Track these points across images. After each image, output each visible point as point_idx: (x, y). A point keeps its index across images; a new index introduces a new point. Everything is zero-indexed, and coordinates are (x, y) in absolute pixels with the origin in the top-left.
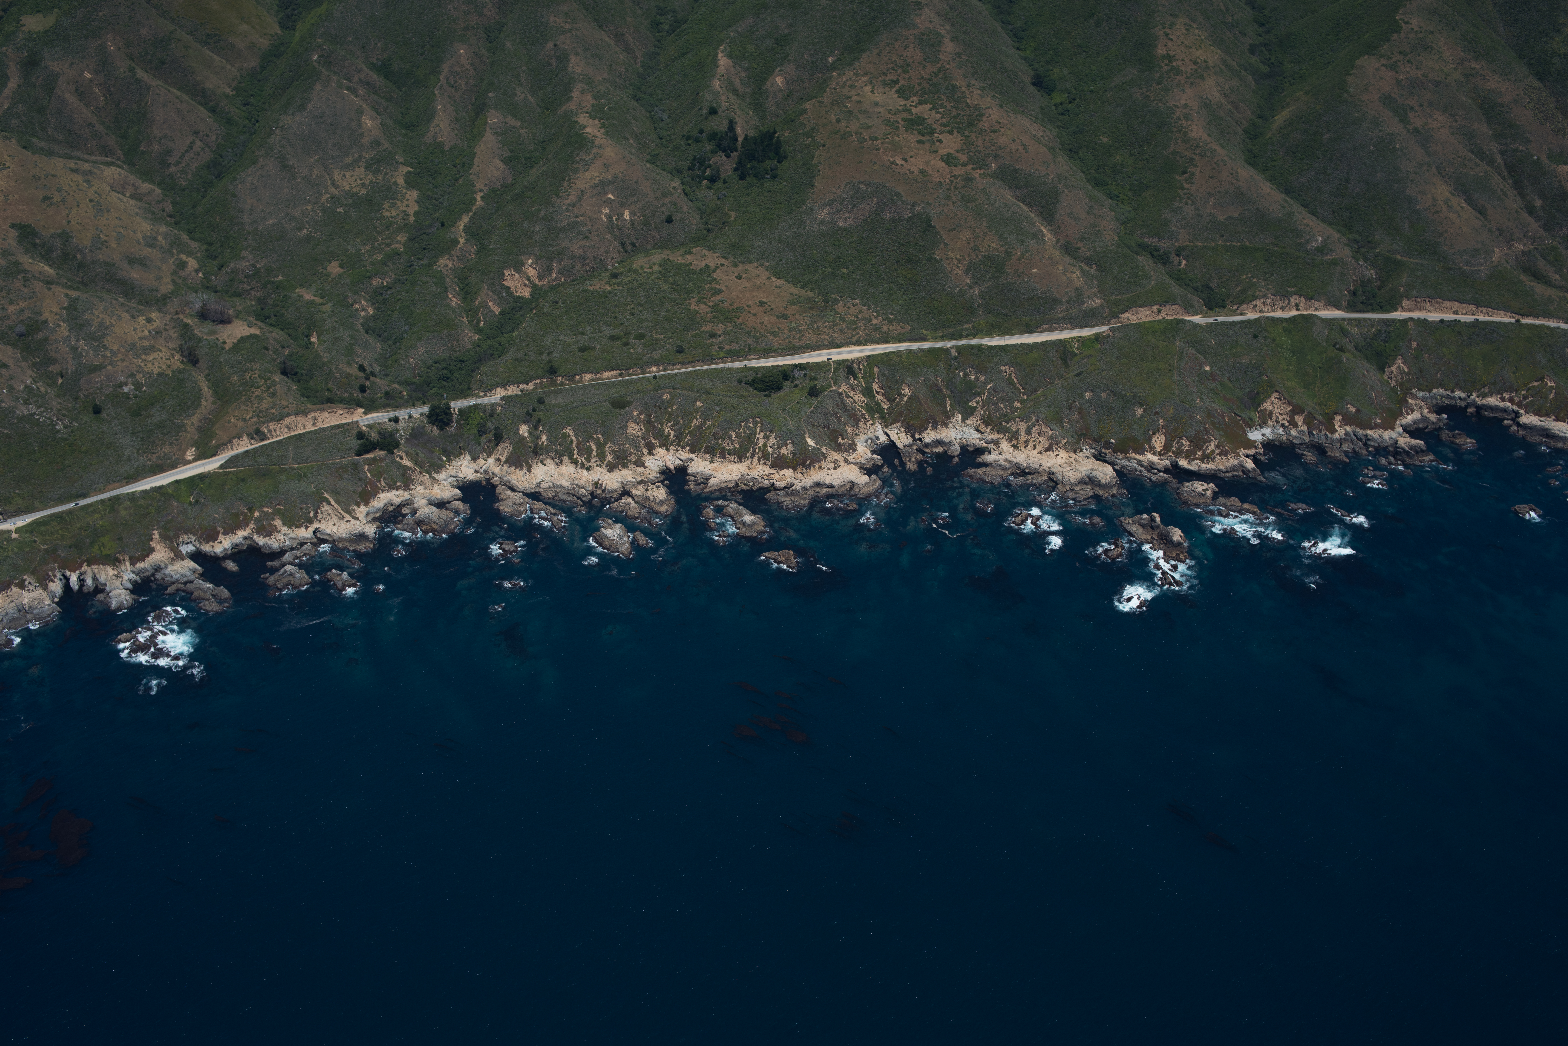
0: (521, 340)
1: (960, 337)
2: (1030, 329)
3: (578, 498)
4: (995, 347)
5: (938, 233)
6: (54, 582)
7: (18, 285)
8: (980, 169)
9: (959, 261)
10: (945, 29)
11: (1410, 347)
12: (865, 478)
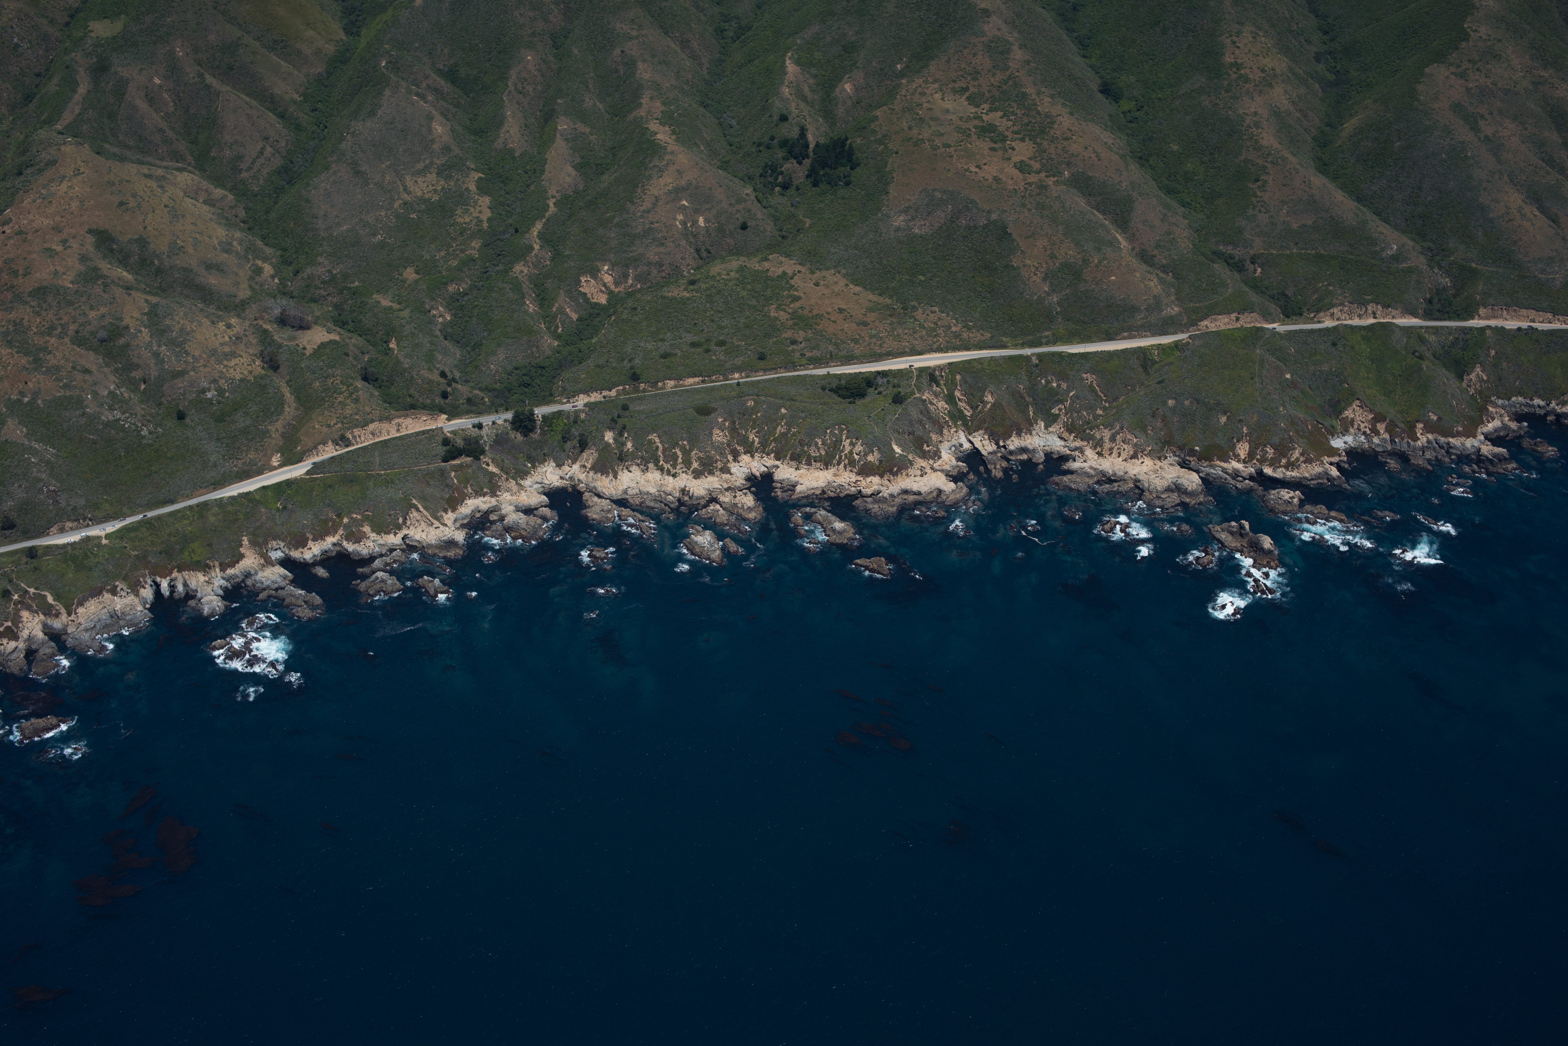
0: (601, 347)
1: (1040, 345)
2: (1109, 337)
3: (666, 505)
4: (1076, 354)
5: (1014, 240)
6: (145, 588)
7: (98, 290)
8: (1054, 177)
9: (1037, 268)
10: (1013, 37)
11: (1488, 355)
12: (952, 485)
